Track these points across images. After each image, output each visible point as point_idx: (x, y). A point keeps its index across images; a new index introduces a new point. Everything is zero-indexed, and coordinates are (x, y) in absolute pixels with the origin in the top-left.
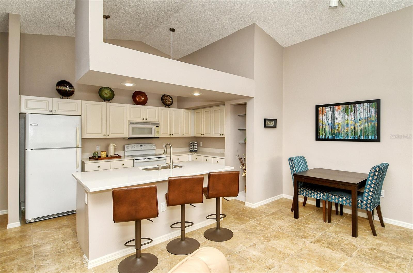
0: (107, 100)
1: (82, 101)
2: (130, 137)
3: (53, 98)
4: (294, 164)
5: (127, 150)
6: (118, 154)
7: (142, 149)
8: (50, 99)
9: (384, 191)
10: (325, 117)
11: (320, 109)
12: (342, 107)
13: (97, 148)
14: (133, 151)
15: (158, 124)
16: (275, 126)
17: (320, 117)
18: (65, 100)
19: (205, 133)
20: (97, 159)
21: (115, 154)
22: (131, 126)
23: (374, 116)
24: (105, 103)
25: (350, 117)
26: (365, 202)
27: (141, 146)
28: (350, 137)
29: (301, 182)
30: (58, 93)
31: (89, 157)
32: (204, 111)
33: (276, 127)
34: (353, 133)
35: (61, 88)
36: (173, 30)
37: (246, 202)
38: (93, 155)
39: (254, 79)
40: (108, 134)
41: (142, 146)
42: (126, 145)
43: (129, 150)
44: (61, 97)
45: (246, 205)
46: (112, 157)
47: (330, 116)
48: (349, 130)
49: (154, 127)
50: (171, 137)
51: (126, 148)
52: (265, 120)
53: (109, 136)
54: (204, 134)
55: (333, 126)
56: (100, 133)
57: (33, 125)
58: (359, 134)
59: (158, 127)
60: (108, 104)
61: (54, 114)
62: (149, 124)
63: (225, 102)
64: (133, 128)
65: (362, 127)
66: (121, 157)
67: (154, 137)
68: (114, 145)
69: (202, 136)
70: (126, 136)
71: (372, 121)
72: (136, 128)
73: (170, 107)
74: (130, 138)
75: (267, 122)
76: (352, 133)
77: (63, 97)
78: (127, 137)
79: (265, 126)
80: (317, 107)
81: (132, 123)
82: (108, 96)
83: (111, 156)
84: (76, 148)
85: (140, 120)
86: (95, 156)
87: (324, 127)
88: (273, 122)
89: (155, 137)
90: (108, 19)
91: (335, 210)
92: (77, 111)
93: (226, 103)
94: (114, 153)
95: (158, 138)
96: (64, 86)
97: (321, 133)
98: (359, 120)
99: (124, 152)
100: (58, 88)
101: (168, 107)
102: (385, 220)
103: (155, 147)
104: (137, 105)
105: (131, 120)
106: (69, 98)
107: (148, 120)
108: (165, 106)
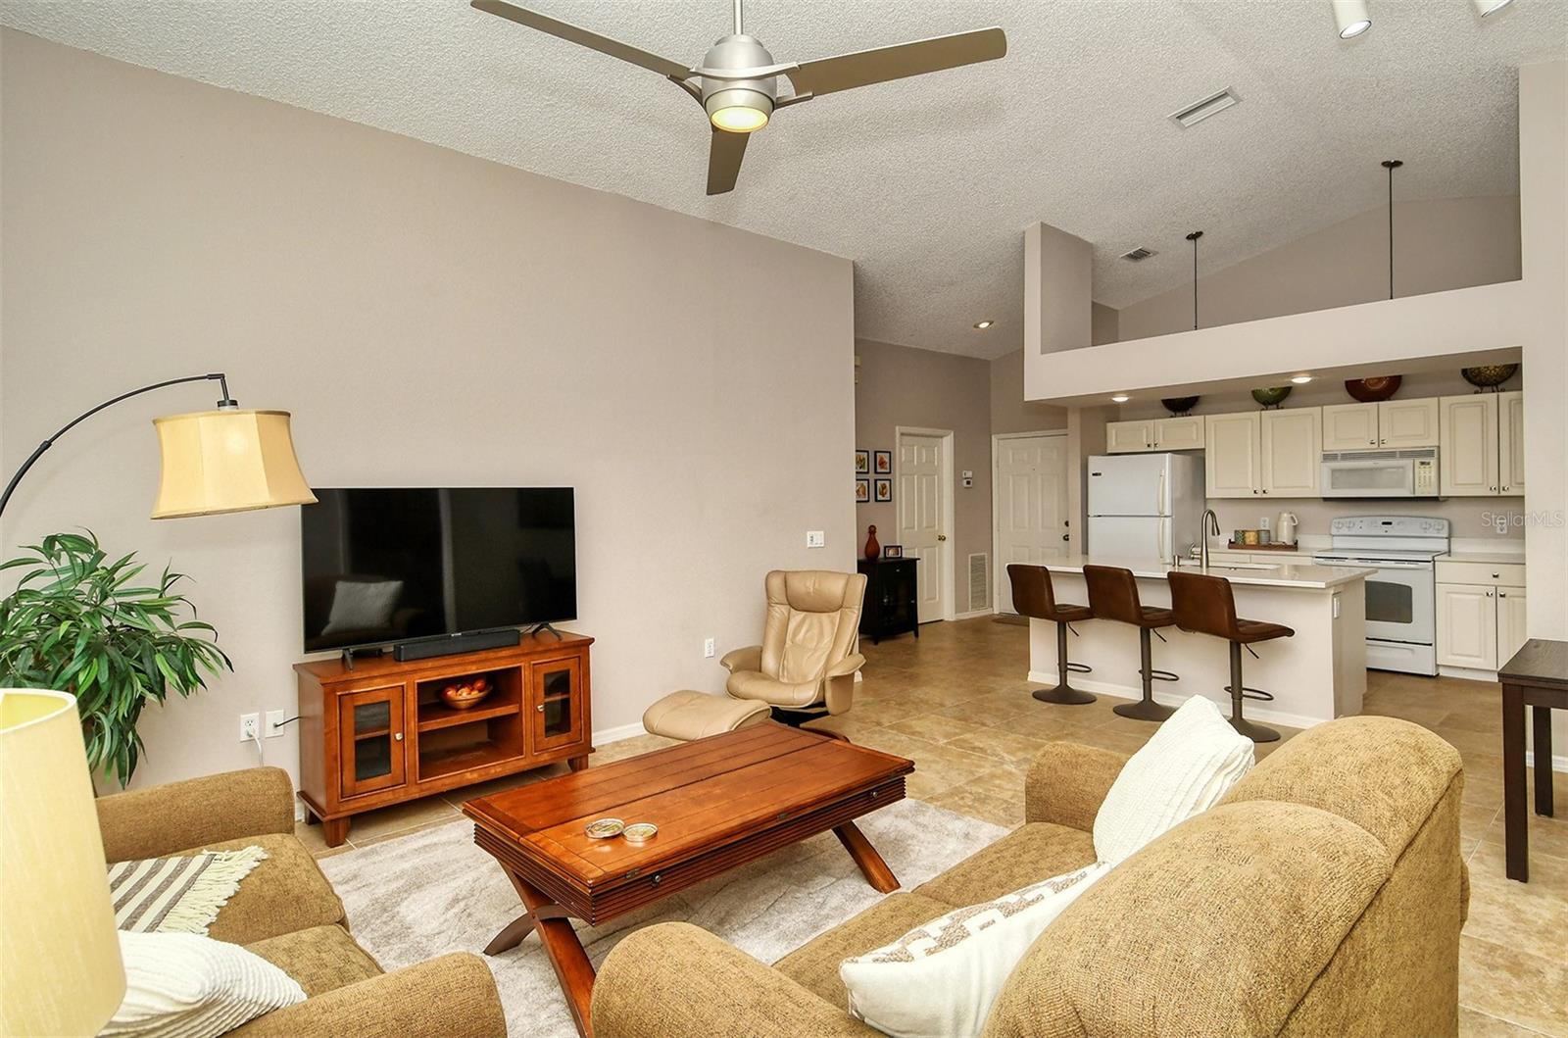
0: (1272, 404)
1: (1206, 416)
2: (1328, 496)
3: (1156, 420)
5: (1339, 534)
7: (1391, 534)
8: (1150, 424)
13: (1262, 523)
18: (1179, 421)
22: (1330, 465)
24: (1260, 412)
27: (1384, 523)
31: (1229, 543)
38: (1234, 536)
40: (1264, 488)
41: (1390, 523)
42: (1335, 518)
43: (1354, 533)
44: (1173, 414)
49: (1414, 465)
50: (1499, 496)
53: (1265, 492)
56: (1244, 485)
60: (1267, 414)
62: (1391, 455)
64: (1333, 471)
66: (1293, 547)
67: (1412, 495)
68: (1292, 518)
72: (1340, 470)
73: (1500, 391)
74: (1326, 499)
77: (1176, 414)
78: (1319, 496)
81: (1335, 457)
83: (1283, 543)
85: (1364, 446)
92: (1197, 440)
101: (1491, 388)
103: (1446, 530)
104: (1362, 401)
105: (1332, 447)
106: (1188, 413)
107: (1391, 445)
108: (1478, 389)
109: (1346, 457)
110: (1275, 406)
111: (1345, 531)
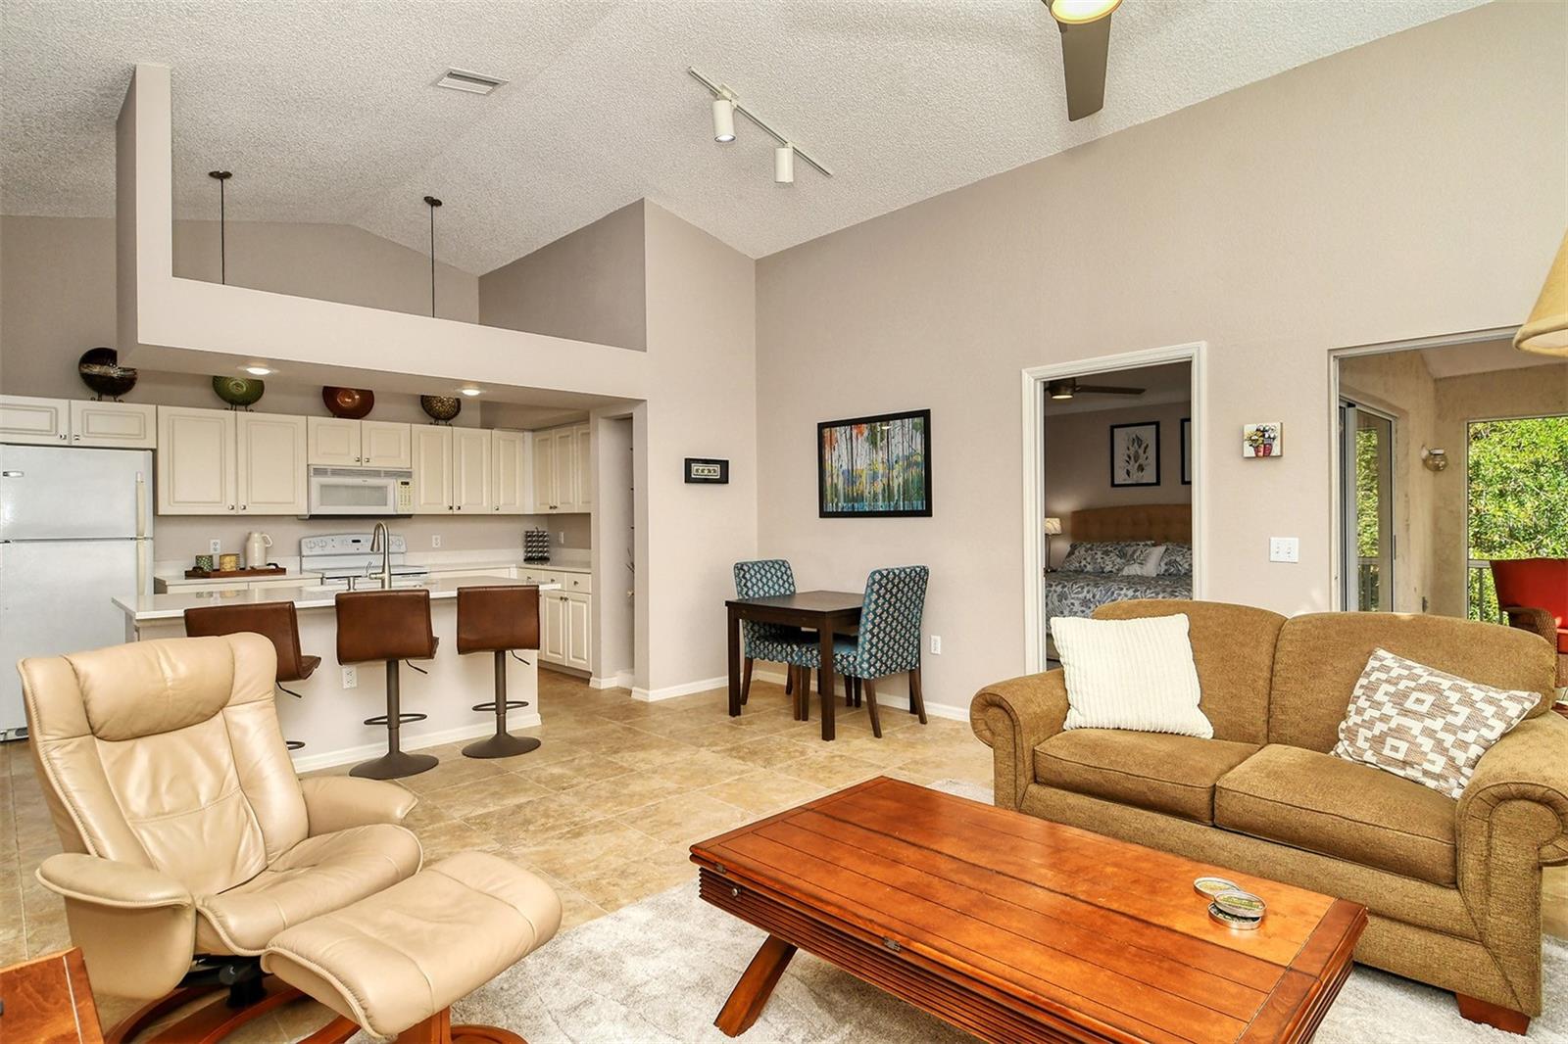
0: (241, 404)
1: (159, 407)
2: (313, 513)
3: (72, 401)
4: (745, 578)
5: (310, 554)
6: (275, 565)
7: (358, 552)
8: (61, 404)
9: (938, 638)
10: (836, 454)
11: (827, 431)
12: (865, 429)
13: (212, 547)
14: (326, 555)
15: (409, 474)
16: (724, 479)
17: (827, 456)
18: (107, 406)
19: (562, 503)
20: (206, 575)
21: (270, 564)
22: (316, 481)
23: (919, 451)
24: (233, 412)
25: (880, 453)
26: (859, 659)
27: (354, 541)
28: (881, 506)
29: (761, 624)
30: (86, 387)
31: (186, 572)
32: (557, 436)
33: (727, 482)
34: (886, 495)
35: (96, 370)
36: (434, 202)
37: (634, 689)
38: (197, 563)
39: (645, 351)
40: (242, 503)
41: (358, 541)
42: (305, 538)
43: (327, 553)
44: (96, 396)
45: (635, 696)
46: (254, 572)
47: (844, 452)
48: (879, 487)
49: (393, 485)
50: (453, 515)
51: (304, 548)
52: (689, 462)
53: (245, 508)
54: (558, 505)
55: (851, 477)
56: (218, 500)
57: (11, 474)
58: (896, 498)
59: (407, 483)
60: (243, 415)
61: (73, 444)
62: (376, 473)
63: (588, 413)
64: (323, 487)
65: (901, 479)
66: (283, 571)
67: (395, 513)
68: (265, 538)
69: (554, 512)
70: (304, 511)
71: (917, 464)
73: (450, 425)
74: (313, 517)
75: (695, 467)
76: (883, 496)
77: (104, 397)
78: (306, 513)
79: (689, 479)
80: (821, 427)
81: (320, 472)
82: (245, 389)
83: (252, 568)
84: (136, 539)
85: (349, 462)
86: (202, 569)
87: (835, 481)
88: (718, 468)
89: (399, 513)
90: (224, 181)
91: (845, 696)
92: (145, 438)
93: (591, 415)
94: (266, 561)
95: (409, 516)
96: (103, 364)
97: (829, 498)
98: (896, 462)
99: (301, 561)
100: (86, 371)
101: (444, 422)
102: (930, 708)
103: (404, 546)
104: (339, 417)
105: (317, 461)
106: (120, 398)
107: (374, 465)
108: (433, 421)
109: (336, 472)
110: (244, 407)
111: (317, 551)
